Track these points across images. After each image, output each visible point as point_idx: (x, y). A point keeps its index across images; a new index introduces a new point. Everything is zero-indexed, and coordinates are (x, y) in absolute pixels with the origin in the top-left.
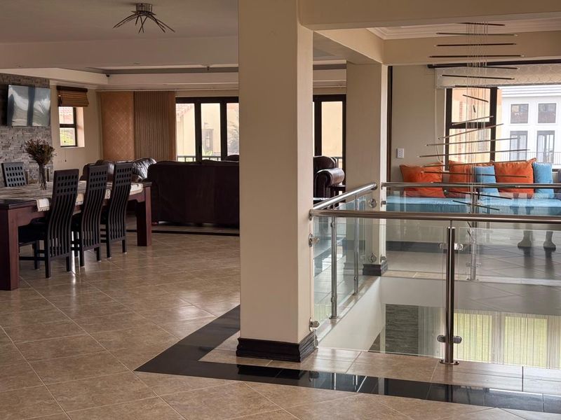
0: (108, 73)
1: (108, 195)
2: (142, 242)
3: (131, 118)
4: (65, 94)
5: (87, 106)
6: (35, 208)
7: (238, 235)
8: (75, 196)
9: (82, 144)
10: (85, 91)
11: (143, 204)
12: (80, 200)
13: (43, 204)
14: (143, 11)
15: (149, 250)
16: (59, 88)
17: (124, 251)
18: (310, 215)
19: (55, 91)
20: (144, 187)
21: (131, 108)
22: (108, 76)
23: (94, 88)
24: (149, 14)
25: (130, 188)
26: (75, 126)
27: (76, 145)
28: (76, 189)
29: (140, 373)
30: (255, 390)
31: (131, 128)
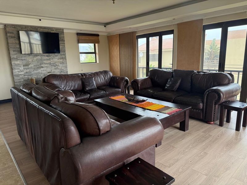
5: (99, 43)
9: (98, 61)
10: (98, 35)
19: (75, 36)
22: (105, 26)
26: (95, 53)
27: (96, 62)
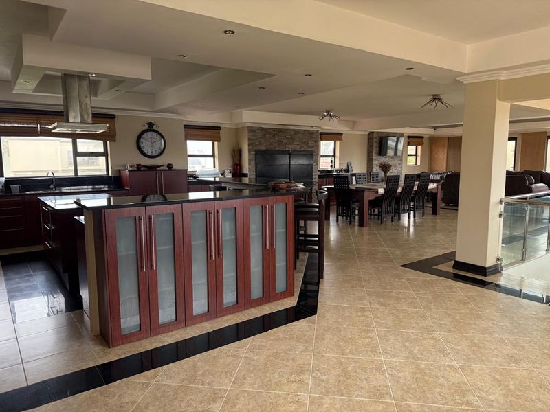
0: (435, 128)
1: (415, 188)
2: (435, 212)
3: (446, 150)
4: (411, 140)
5: (423, 145)
6: (377, 192)
7: (457, 210)
8: (397, 189)
9: (419, 164)
10: (423, 137)
11: (436, 194)
12: (400, 190)
13: (381, 191)
14: (436, 98)
15: (438, 217)
16: (409, 137)
17: (423, 216)
18: (501, 201)
19: (407, 138)
20: (437, 185)
21: (446, 145)
22: (435, 130)
23: (427, 136)
24: (439, 99)
25: (428, 185)
26: (416, 155)
27: (416, 165)
28: (398, 185)
29: (401, 268)
30: (453, 284)
31: (445, 156)
